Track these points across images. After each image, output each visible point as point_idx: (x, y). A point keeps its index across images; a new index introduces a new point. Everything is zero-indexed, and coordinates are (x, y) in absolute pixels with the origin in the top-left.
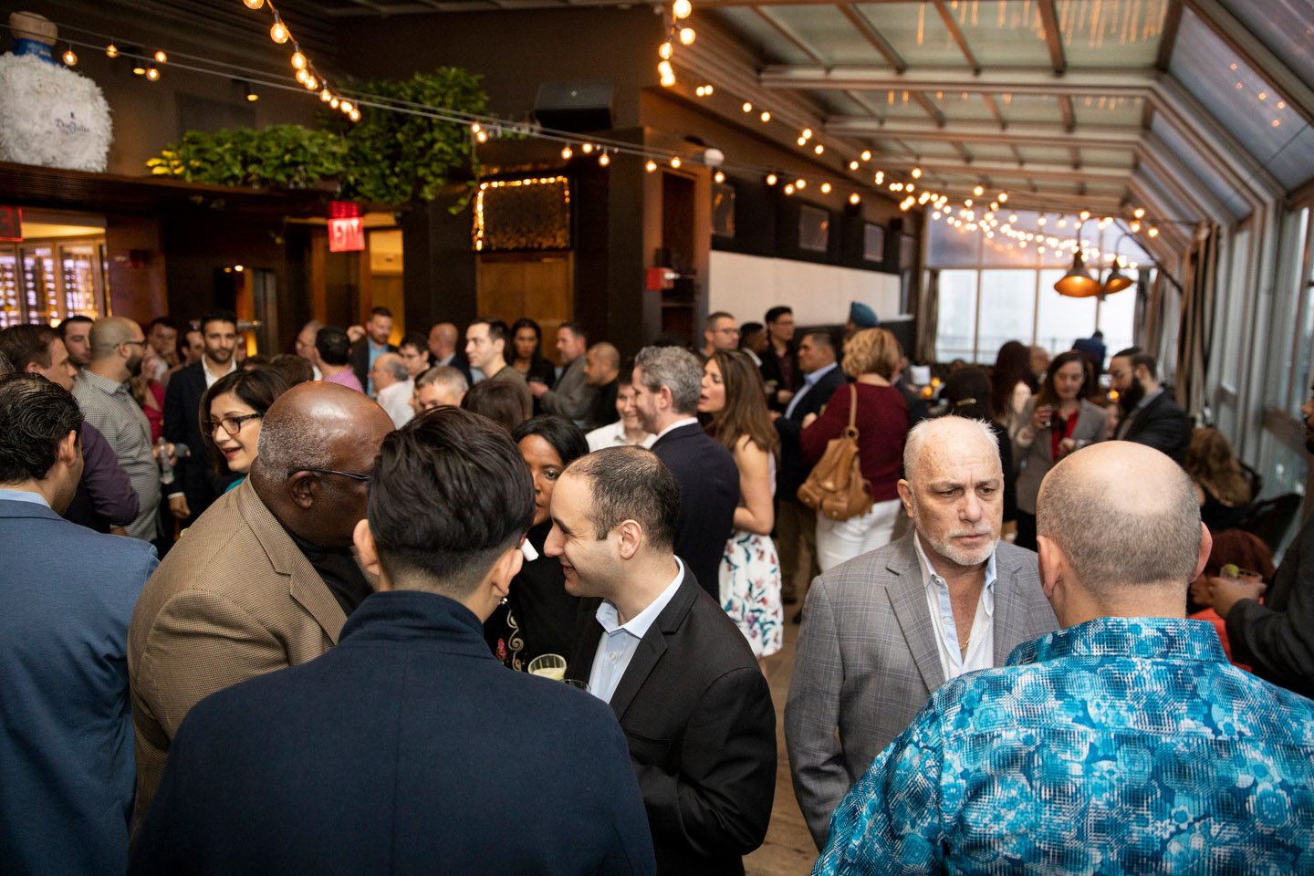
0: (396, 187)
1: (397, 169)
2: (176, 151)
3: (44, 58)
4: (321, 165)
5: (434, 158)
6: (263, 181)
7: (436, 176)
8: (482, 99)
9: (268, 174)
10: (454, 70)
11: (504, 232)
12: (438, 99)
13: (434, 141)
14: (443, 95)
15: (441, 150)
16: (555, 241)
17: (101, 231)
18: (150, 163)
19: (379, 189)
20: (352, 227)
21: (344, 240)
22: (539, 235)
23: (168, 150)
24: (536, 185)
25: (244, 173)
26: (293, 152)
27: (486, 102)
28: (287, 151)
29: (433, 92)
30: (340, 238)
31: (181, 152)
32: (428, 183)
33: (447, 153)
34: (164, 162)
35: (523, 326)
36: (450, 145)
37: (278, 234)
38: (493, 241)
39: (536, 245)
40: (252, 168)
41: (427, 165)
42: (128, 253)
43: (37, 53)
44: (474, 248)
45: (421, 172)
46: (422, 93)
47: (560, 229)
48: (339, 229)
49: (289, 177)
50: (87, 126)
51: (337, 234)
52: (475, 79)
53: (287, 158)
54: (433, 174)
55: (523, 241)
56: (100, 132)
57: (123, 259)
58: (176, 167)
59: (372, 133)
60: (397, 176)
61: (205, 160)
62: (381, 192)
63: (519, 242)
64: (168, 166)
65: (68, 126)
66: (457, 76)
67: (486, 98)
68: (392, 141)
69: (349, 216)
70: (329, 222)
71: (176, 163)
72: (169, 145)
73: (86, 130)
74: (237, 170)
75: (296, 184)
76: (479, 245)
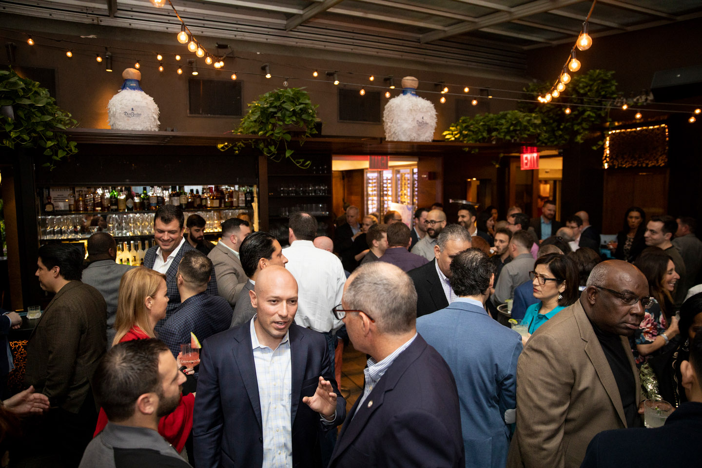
0: (561, 136)
1: (562, 127)
2: (456, 127)
3: (413, 94)
4: (529, 131)
5: (584, 120)
6: (498, 140)
7: (585, 129)
8: (613, 85)
9: (502, 136)
10: (598, 71)
11: (623, 158)
12: (588, 88)
13: (584, 111)
14: (591, 86)
15: (589, 116)
16: (658, 162)
17: (416, 163)
18: (445, 133)
19: (551, 138)
20: (534, 157)
21: (529, 164)
22: (646, 159)
23: (453, 127)
24: (646, 130)
25: (488, 136)
26: (515, 125)
27: (616, 86)
28: (512, 124)
29: (585, 84)
30: (526, 164)
31: (458, 127)
32: (580, 134)
33: (592, 117)
34: (450, 132)
35: (633, 210)
36: (594, 112)
37: (497, 163)
38: (616, 163)
39: (644, 165)
40: (494, 134)
41: (580, 124)
42: (428, 173)
43: (411, 93)
44: (603, 167)
45: (576, 128)
46: (578, 85)
47: (661, 156)
48: (526, 158)
49: (512, 137)
50: (428, 122)
51: (525, 161)
52: (610, 74)
53: (512, 128)
54: (583, 128)
55: (636, 163)
56: (432, 124)
57: (425, 176)
58: (456, 134)
59: (549, 109)
60: (561, 130)
61: (470, 130)
62: (552, 140)
63: (632, 164)
64: (452, 134)
65: (421, 123)
66: (600, 74)
67: (616, 84)
68: (559, 112)
69: (532, 152)
70: (521, 155)
71: (456, 132)
72: (453, 124)
73: (427, 124)
74: (485, 134)
75: (515, 140)
76: (606, 166)
